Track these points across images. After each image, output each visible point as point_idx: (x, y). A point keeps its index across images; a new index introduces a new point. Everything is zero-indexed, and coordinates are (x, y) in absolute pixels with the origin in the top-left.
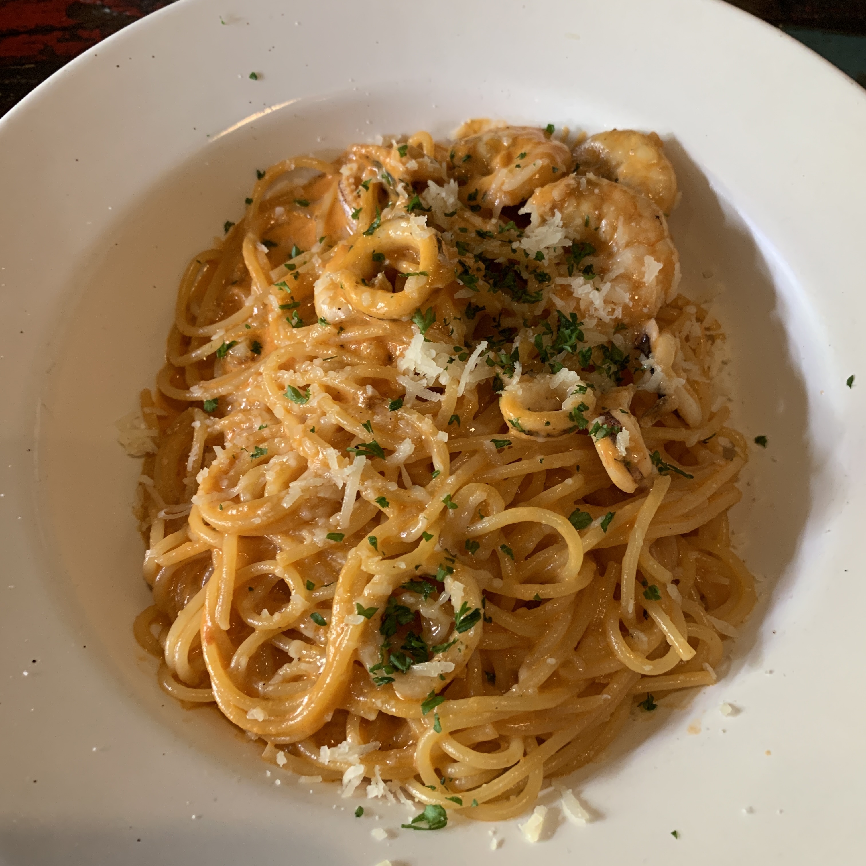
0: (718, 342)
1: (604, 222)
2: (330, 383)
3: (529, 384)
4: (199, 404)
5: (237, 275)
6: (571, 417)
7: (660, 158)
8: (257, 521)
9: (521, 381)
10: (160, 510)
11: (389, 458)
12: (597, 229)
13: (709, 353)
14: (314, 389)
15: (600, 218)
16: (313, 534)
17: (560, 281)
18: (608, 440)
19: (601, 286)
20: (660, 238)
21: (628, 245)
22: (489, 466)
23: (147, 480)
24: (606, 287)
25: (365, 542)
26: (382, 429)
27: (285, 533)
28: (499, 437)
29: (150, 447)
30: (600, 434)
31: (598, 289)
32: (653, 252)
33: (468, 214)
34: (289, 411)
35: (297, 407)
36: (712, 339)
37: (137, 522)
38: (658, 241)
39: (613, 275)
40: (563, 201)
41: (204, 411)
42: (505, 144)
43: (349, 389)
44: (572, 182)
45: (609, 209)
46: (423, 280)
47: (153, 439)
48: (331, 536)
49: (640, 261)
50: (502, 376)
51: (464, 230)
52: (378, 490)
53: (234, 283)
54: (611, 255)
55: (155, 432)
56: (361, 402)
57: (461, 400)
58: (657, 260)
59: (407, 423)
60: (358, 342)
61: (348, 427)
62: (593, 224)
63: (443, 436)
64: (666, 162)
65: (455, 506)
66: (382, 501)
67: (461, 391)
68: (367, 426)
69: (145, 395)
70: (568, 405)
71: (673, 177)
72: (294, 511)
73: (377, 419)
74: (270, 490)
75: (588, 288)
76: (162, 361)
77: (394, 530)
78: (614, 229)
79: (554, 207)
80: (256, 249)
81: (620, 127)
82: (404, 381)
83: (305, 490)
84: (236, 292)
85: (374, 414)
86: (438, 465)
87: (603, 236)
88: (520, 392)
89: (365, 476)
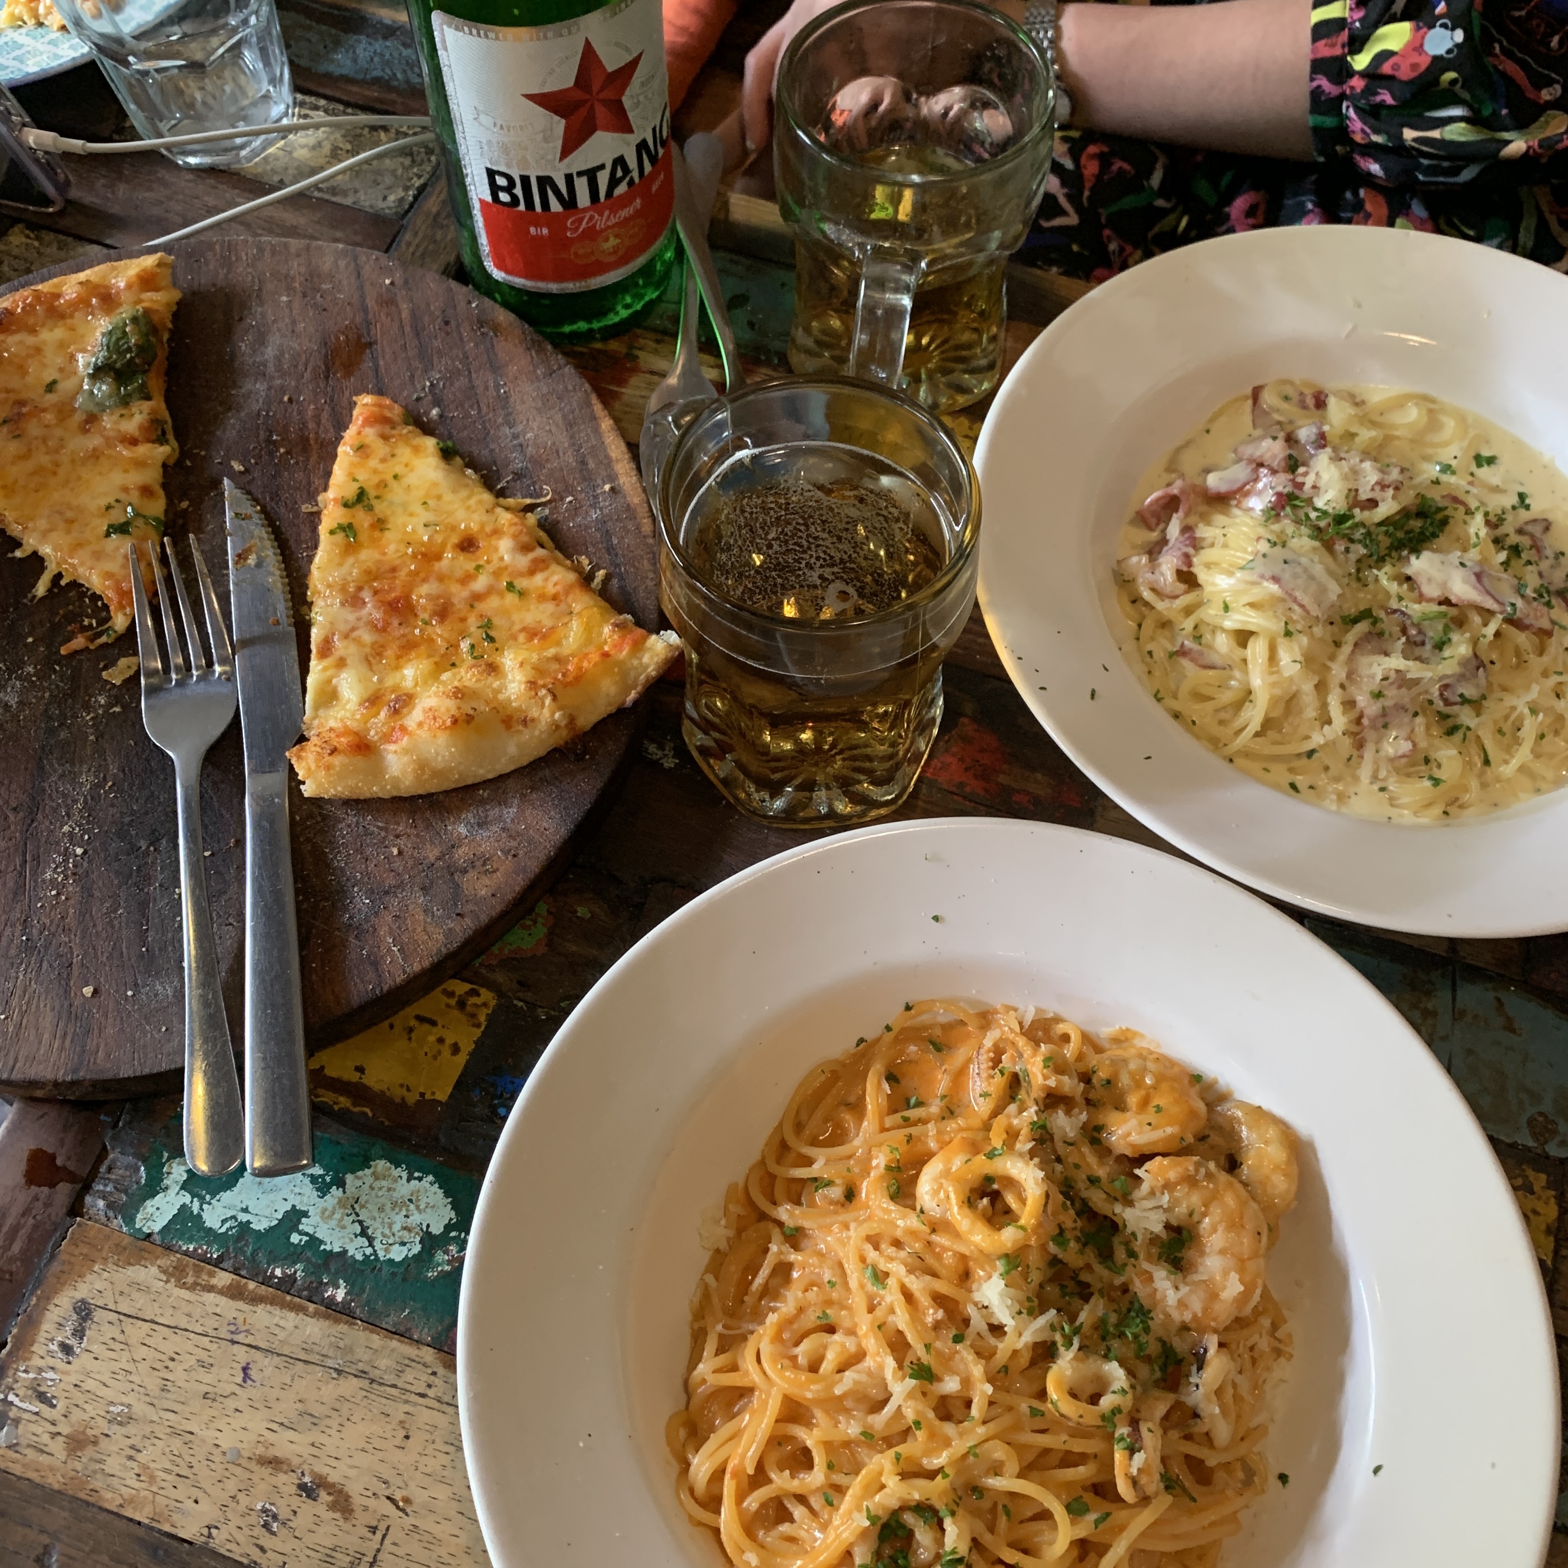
0: (1282, 1360)
1: (1207, 1220)
2: (908, 1285)
3: (1081, 1365)
4: (780, 1224)
5: (852, 1099)
6: (1103, 1417)
7: (1288, 1163)
8: (809, 1395)
9: (1075, 1358)
10: (718, 1322)
11: (935, 1384)
12: (1199, 1222)
13: (1268, 1369)
14: (891, 1282)
15: (1204, 1215)
16: (848, 1423)
17: (1146, 1266)
18: (1127, 1453)
19: (1181, 1286)
20: (1255, 1255)
21: (1222, 1252)
22: (1017, 1427)
23: (710, 1279)
24: (1184, 1290)
25: (891, 1453)
26: (939, 1354)
27: (827, 1412)
28: (1036, 1404)
29: (723, 1246)
30: (1122, 1445)
31: (1177, 1288)
32: (1241, 1270)
33: (1086, 1150)
34: (862, 1286)
35: (871, 1288)
36: (1278, 1353)
37: (690, 1317)
38: (1249, 1259)
39: (1196, 1277)
40: (1177, 1183)
41: (783, 1233)
42: (1148, 1081)
43: (924, 1300)
44: (1191, 1168)
45: (1216, 1212)
46: (1021, 1234)
47: (728, 1239)
48: (864, 1433)
49: (1225, 1273)
50: (1059, 1345)
51: (1077, 1166)
52: (918, 1413)
53: (848, 1105)
54: (1202, 1253)
55: (731, 1233)
56: (929, 1320)
57: (1015, 1353)
58: (1241, 1281)
59: (962, 1359)
60: (945, 1249)
61: (910, 1338)
62: (1196, 1218)
63: (989, 1389)
64: (1295, 1169)
65: (976, 1455)
66: (917, 1424)
67: (1020, 1345)
68: (928, 1347)
69: (732, 1188)
70: (1107, 1402)
71: (1294, 1188)
72: (840, 1398)
73: (938, 1344)
74: (827, 1367)
75: (1168, 1284)
76: (755, 1157)
77: (918, 1453)
78: (1215, 1230)
79: (1168, 1186)
80: (879, 1084)
81: (1266, 1106)
82: (971, 1310)
83: (856, 1382)
84: (848, 1119)
85: (937, 1338)
86: (975, 1411)
87: (1202, 1232)
88: (1069, 1373)
89: (910, 1395)
